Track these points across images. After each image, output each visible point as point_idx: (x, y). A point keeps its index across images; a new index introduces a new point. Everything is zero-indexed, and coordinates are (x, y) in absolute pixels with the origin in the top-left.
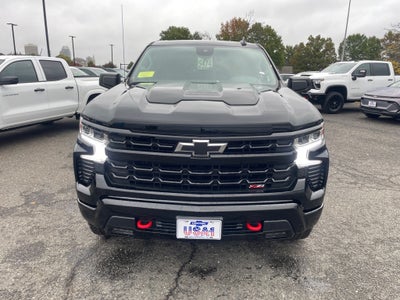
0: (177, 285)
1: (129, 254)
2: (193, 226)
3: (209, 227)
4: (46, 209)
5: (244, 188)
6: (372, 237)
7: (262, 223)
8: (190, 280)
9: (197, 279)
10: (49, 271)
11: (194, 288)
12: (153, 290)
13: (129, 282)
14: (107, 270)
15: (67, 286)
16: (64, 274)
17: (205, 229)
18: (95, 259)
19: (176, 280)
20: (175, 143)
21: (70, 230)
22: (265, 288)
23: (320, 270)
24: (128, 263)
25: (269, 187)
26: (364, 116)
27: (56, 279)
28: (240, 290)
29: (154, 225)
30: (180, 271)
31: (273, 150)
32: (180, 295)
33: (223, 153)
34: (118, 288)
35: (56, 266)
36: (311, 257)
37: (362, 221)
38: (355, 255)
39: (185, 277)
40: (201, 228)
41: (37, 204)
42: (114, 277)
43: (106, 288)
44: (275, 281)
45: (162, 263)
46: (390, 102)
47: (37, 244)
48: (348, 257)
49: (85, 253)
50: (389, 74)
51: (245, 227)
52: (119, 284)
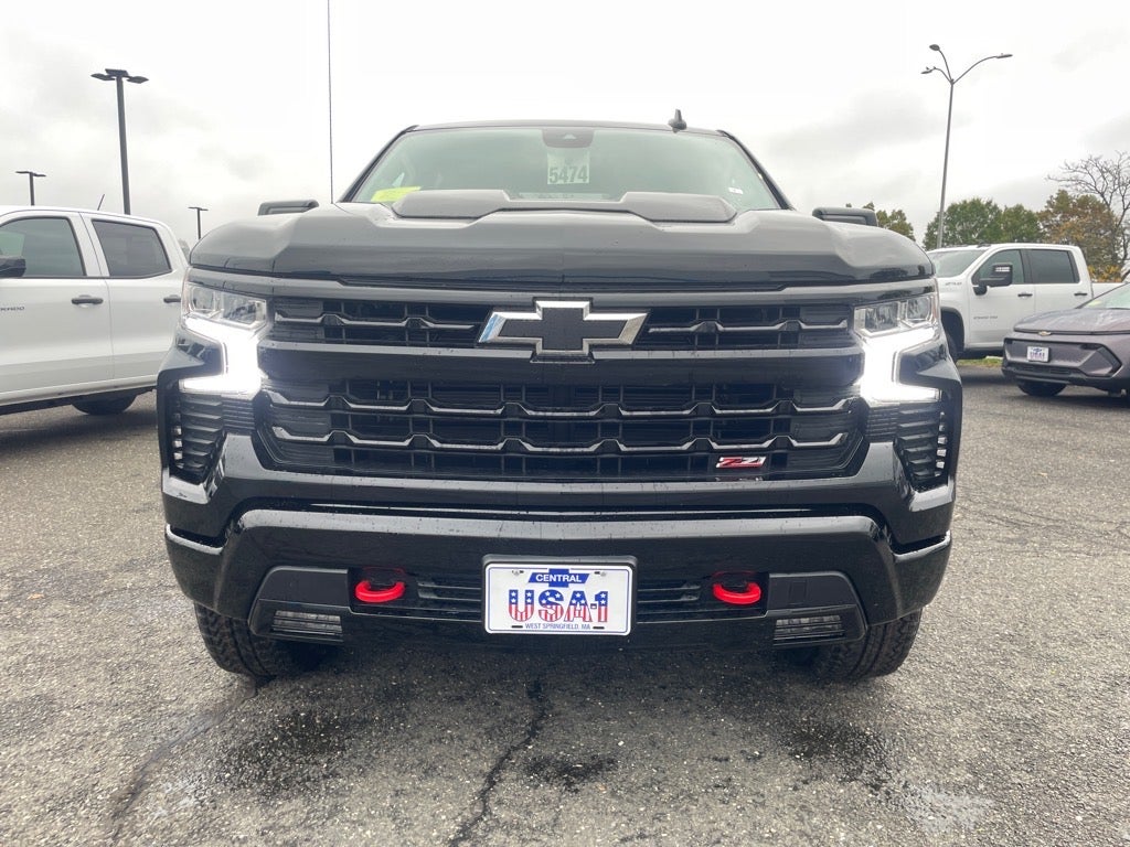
0: (486, 810)
1: (328, 727)
2: (539, 588)
3: (590, 590)
4: (74, 612)
5: (700, 466)
6: (1099, 672)
7: (762, 580)
8: (529, 796)
9: (551, 791)
10: (61, 774)
11: (541, 816)
12: (403, 825)
13: (324, 803)
14: (252, 770)
15: (116, 815)
16: (111, 783)
17: (578, 598)
18: (215, 741)
19: (483, 795)
20: (480, 313)
21: (142, 665)
22: (778, 814)
23: (952, 762)
24: (325, 748)
25: (778, 463)
26: (1016, 391)
27: (80, 796)
28: (697, 822)
29: (409, 594)
30: (496, 769)
31: (789, 339)
32: (497, 837)
33: (635, 346)
34: (288, 821)
35: (87, 760)
36: (919, 728)
37: (1061, 631)
38: (1055, 719)
39: (511, 786)
40: (567, 593)
41: (47, 599)
42: (274, 790)
43: (246, 820)
44: (809, 793)
45: (434, 750)
46: (1086, 346)
47: (31, 703)
48: (1035, 725)
49: (184, 725)
50: (1075, 278)
51: (708, 598)
52: (290, 809)
